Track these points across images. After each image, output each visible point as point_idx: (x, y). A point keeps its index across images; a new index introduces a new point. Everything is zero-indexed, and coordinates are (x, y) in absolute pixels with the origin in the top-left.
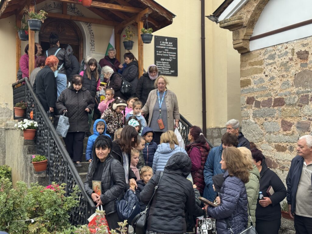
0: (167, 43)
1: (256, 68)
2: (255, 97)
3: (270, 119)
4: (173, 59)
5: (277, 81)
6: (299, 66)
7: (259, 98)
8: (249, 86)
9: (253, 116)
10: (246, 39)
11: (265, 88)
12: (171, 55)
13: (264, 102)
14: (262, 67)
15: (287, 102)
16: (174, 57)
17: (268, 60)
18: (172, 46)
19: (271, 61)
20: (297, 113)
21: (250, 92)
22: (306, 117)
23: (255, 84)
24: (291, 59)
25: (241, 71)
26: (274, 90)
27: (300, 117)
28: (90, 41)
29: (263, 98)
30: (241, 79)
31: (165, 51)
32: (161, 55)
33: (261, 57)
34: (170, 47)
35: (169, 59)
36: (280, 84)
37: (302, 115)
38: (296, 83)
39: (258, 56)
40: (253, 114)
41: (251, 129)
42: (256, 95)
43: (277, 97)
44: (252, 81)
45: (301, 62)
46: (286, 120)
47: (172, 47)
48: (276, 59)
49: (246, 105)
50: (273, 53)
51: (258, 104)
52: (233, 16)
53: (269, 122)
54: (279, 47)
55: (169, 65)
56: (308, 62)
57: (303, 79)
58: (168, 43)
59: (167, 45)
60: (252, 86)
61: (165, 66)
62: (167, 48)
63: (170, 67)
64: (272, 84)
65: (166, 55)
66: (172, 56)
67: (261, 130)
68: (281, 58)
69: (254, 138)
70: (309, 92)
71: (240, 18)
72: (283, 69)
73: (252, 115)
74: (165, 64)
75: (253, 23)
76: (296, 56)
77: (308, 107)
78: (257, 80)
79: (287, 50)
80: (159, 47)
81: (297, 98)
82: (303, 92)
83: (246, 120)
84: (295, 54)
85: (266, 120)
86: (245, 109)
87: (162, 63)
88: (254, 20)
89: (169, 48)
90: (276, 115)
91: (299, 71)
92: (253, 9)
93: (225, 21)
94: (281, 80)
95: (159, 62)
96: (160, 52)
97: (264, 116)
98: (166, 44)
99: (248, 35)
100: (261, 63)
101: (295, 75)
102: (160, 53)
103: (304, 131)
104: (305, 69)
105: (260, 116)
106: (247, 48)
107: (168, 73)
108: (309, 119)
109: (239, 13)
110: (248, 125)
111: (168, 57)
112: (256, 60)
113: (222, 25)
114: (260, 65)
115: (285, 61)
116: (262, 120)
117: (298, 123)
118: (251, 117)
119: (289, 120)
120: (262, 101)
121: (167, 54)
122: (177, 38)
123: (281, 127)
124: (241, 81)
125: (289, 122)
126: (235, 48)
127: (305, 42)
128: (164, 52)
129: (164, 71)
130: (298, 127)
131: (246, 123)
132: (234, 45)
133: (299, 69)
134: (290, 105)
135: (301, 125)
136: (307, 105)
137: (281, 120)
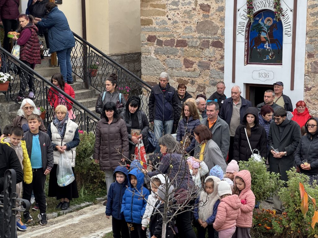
1: (159, 10)
2: (157, 36)
3: (172, 57)
5: (180, 25)
6: (201, 15)
7: (161, 38)
8: (151, 25)
11: (168, 29)
13: (167, 41)
14: (165, 10)
15: (190, 44)
17: (171, 5)
20: (199, 54)
21: (151, 31)
22: (207, 58)
23: (157, 24)
24: (194, 9)
25: (141, 10)
26: (177, 32)
27: (201, 58)
29: (165, 38)
30: (141, 18)
33: (164, 2)
36: (183, 29)
37: (203, 56)
38: (199, 30)
40: (155, 51)
42: (158, 35)
43: (180, 39)
44: (154, 21)
45: (203, 13)
46: (188, 59)
48: (180, 7)
49: (147, 42)
51: (160, 43)
53: (171, 59)
56: (210, 14)
57: (205, 27)
60: (154, 25)
64: (175, 27)
67: (163, 66)
68: (185, 6)
69: (155, 71)
70: (210, 38)
72: (186, 16)
76: (199, 7)
77: (209, 50)
78: (159, 21)
81: (199, 42)
82: (204, 38)
83: (146, 56)
84: (198, 5)
85: (168, 57)
86: (146, 46)
90: (178, 54)
91: (202, 20)
94: (184, 25)
97: (166, 54)
100: (164, 7)
101: (198, 23)
103: (204, 69)
104: (207, 19)
105: (162, 53)
108: (209, 60)
110: (149, 60)
112: (159, 3)
114: (163, 9)
115: (188, 9)
116: (164, 57)
117: (200, 62)
118: (152, 54)
119: (191, 59)
120: (164, 40)
123: (183, 64)
124: (142, 20)
125: (191, 61)
130: (199, 66)
131: (146, 58)
134: (192, 47)
135: (202, 64)
136: (207, 49)
137: (183, 59)
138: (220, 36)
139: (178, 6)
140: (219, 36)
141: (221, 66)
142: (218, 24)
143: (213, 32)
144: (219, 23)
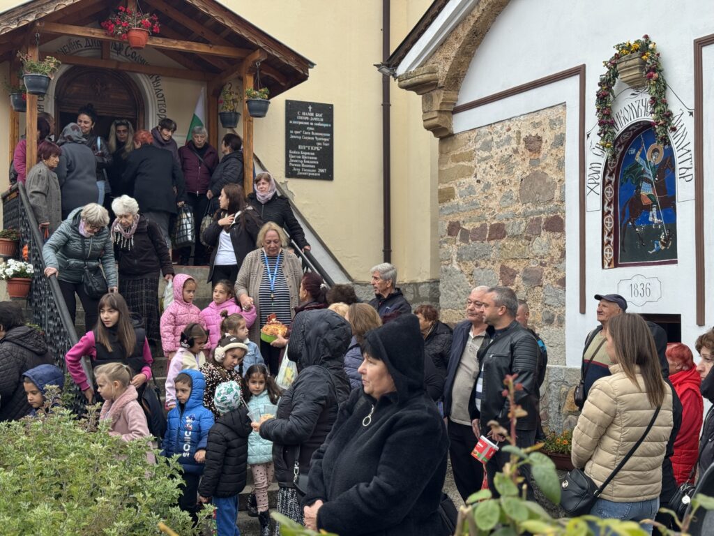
0: (312, 114)
1: (463, 166)
2: (461, 222)
3: (483, 264)
4: (324, 147)
5: (494, 192)
6: (527, 163)
7: (467, 224)
8: (452, 200)
9: (457, 258)
10: (445, 111)
11: (477, 204)
12: (320, 139)
13: (475, 230)
14: (471, 164)
15: (509, 231)
16: (326, 142)
17: (481, 151)
18: (322, 120)
19: (486, 154)
20: (523, 252)
21: (453, 213)
22: (537, 258)
23: (461, 196)
24: (516, 151)
25: (440, 171)
26: (489, 208)
27: (527, 260)
28: (158, 109)
29: (473, 223)
30: (439, 187)
31: (307, 131)
32: (300, 138)
33: (472, 146)
34: (318, 122)
35: (317, 146)
36: (499, 198)
37: (531, 255)
38: (524, 198)
39: (466, 144)
40: (458, 254)
41: (455, 283)
42: (462, 219)
43: (495, 222)
44: (456, 191)
45: (530, 156)
46: (507, 265)
47: (321, 122)
48: (494, 150)
49: (447, 236)
50: (489, 138)
51: (465, 236)
52: (421, 65)
53: (482, 269)
54: (499, 127)
55: (316, 158)
56: (541, 157)
57: (533, 188)
58: (315, 115)
59: (312, 119)
60: (457, 200)
61: (307, 160)
62: (312, 124)
63: (317, 163)
64: (486, 197)
65: (309, 138)
66: (323, 139)
67: (470, 285)
68: (501, 148)
69: (458, 299)
70: (541, 212)
71: (433, 71)
72: (503, 170)
73: (456, 256)
74: (307, 155)
75: (456, 79)
76: (523, 146)
77: (540, 241)
78: (464, 189)
79: (510, 133)
80: (295, 122)
81: (524, 224)
82: (532, 214)
83: (446, 267)
84: (522, 141)
85: (477, 265)
86: (446, 245)
87: (300, 155)
88: (458, 74)
89: (316, 124)
90: (492, 255)
91: (528, 174)
92: (454, 54)
93: (407, 76)
94: (501, 190)
95: (295, 152)
96: (297, 132)
97: (474, 259)
98: (310, 117)
99: (448, 104)
100: (470, 157)
101: (522, 180)
102: (298, 135)
103: (533, 286)
104: (535, 170)
105: (467, 258)
106: (447, 127)
107: (313, 174)
108: (541, 264)
109: (431, 61)
110: (450, 275)
111: (313, 143)
112: (463, 151)
113: (402, 83)
114: (469, 161)
115: (506, 154)
116: (471, 264)
117: (526, 271)
118: (454, 261)
119: (511, 264)
120: (471, 229)
121: (311, 136)
122: (332, 106)
123: (499, 278)
124: (440, 192)
125: (512, 270)
126: (428, 128)
127: (537, 119)
128: (306, 133)
129: (305, 170)
130: (524, 279)
131: (446, 271)
132: (424, 121)
133: (528, 170)
134: (513, 236)
135: (530, 274)
136: (538, 238)
137: (499, 266)
138: (559, 204)
139: (491, 149)
140: (556, 203)
141: (560, 276)
142: (554, 177)
143: (547, 198)
144: (556, 173)
